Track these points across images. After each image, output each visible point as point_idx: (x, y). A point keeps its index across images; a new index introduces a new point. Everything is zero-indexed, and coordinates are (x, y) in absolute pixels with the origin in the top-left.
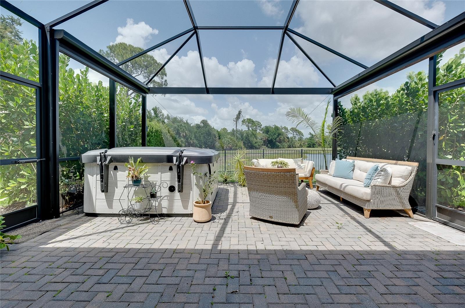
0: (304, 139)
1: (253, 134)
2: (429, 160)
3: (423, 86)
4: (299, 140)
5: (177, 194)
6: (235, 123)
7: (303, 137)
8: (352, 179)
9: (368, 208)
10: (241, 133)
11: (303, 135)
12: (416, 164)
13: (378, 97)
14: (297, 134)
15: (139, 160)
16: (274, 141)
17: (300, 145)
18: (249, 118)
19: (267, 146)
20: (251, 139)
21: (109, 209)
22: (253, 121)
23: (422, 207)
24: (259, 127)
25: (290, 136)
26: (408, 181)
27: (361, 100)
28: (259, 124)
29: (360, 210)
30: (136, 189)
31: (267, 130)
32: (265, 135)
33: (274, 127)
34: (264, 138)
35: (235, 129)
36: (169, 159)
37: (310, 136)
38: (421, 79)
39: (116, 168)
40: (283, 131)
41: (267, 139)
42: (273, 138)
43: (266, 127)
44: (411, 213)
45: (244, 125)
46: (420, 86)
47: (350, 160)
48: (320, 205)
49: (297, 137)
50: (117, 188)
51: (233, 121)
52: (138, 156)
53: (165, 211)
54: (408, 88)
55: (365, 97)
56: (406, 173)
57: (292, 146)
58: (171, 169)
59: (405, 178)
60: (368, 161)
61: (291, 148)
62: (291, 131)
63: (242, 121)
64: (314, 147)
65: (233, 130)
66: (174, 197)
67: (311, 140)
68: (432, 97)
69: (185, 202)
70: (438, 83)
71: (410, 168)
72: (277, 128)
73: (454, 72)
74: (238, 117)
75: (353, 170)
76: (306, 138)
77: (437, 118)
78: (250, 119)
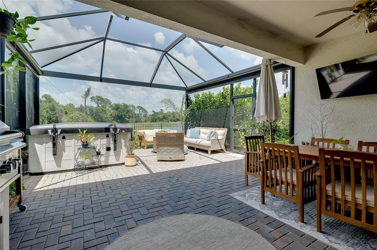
0: (148, 116)
1: (103, 111)
2: (231, 127)
3: (228, 94)
4: (144, 116)
5: (112, 151)
6: (84, 99)
7: (147, 114)
8: (199, 138)
9: (210, 150)
10: (91, 109)
11: (147, 112)
12: (227, 129)
13: (210, 96)
14: (142, 111)
15: (85, 131)
16: (124, 116)
17: (145, 120)
18: (98, 95)
19: (117, 121)
20: (101, 115)
21: (57, 168)
22: (102, 99)
23: (228, 148)
24: (108, 104)
25: (137, 112)
26: (224, 136)
27: (201, 96)
28: (108, 102)
29: (206, 152)
30: (81, 151)
31: (117, 107)
32: (115, 112)
33: (123, 104)
34: (114, 114)
35: (84, 105)
36: (107, 130)
37: (153, 113)
38: (227, 91)
39: (64, 138)
40: (131, 108)
41: (117, 115)
42: (123, 115)
43: (117, 105)
44: (225, 150)
45: (93, 102)
46: (227, 94)
47: (197, 129)
48: (187, 153)
49: (143, 114)
50: (65, 152)
51: (81, 98)
52: (84, 129)
53: (103, 164)
54: (223, 95)
55: (203, 94)
56: (223, 133)
57: (139, 121)
58: (108, 136)
59: (223, 135)
60: (206, 129)
61: (138, 122)
62: (137, 109)
63: (91, 98)
64: (156, 122)
65: (81, 106)
66: (109, 154)
67: (153, 116)
68: (232, 102)
69: (117, 156)
70: (234, 95)
71: (225, 131)
72: (126, 106)
73: (238, 91)
74: (87, 94)
75: (200, 134)
76: (150, 115)
77: (233, 109)
78: (99, 97)
